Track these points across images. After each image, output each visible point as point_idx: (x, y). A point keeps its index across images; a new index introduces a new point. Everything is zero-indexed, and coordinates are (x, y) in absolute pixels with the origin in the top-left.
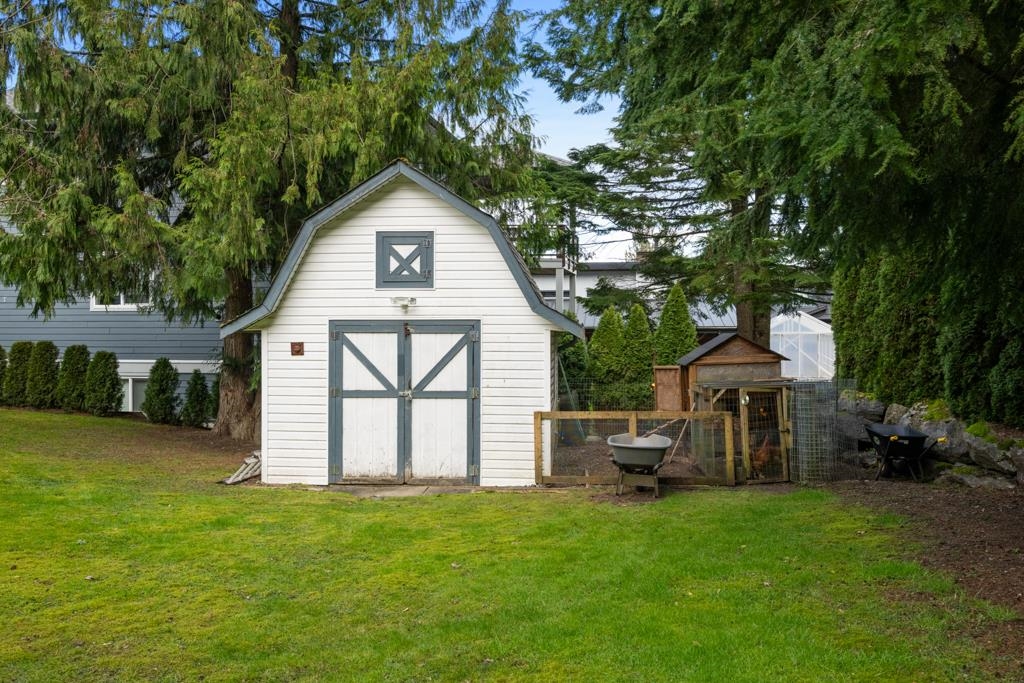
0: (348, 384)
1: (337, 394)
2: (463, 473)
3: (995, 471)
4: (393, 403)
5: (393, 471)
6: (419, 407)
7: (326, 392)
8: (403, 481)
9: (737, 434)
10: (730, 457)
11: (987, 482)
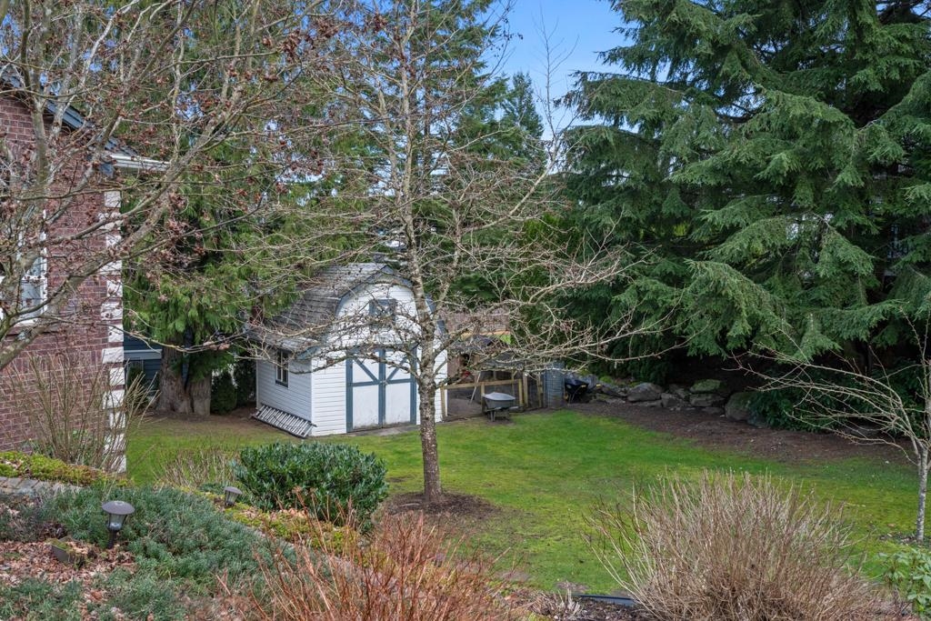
0: (355, 380)
1: (350, 385)
2: (409, 419)
3: (616, 396)
4: (377, 387)
5: (377, 422)
6: (389, 388)
7: (345, 384)
8: (382, 426)
9: (523, 387)
10: (521, 400)
11: (614, 401)
